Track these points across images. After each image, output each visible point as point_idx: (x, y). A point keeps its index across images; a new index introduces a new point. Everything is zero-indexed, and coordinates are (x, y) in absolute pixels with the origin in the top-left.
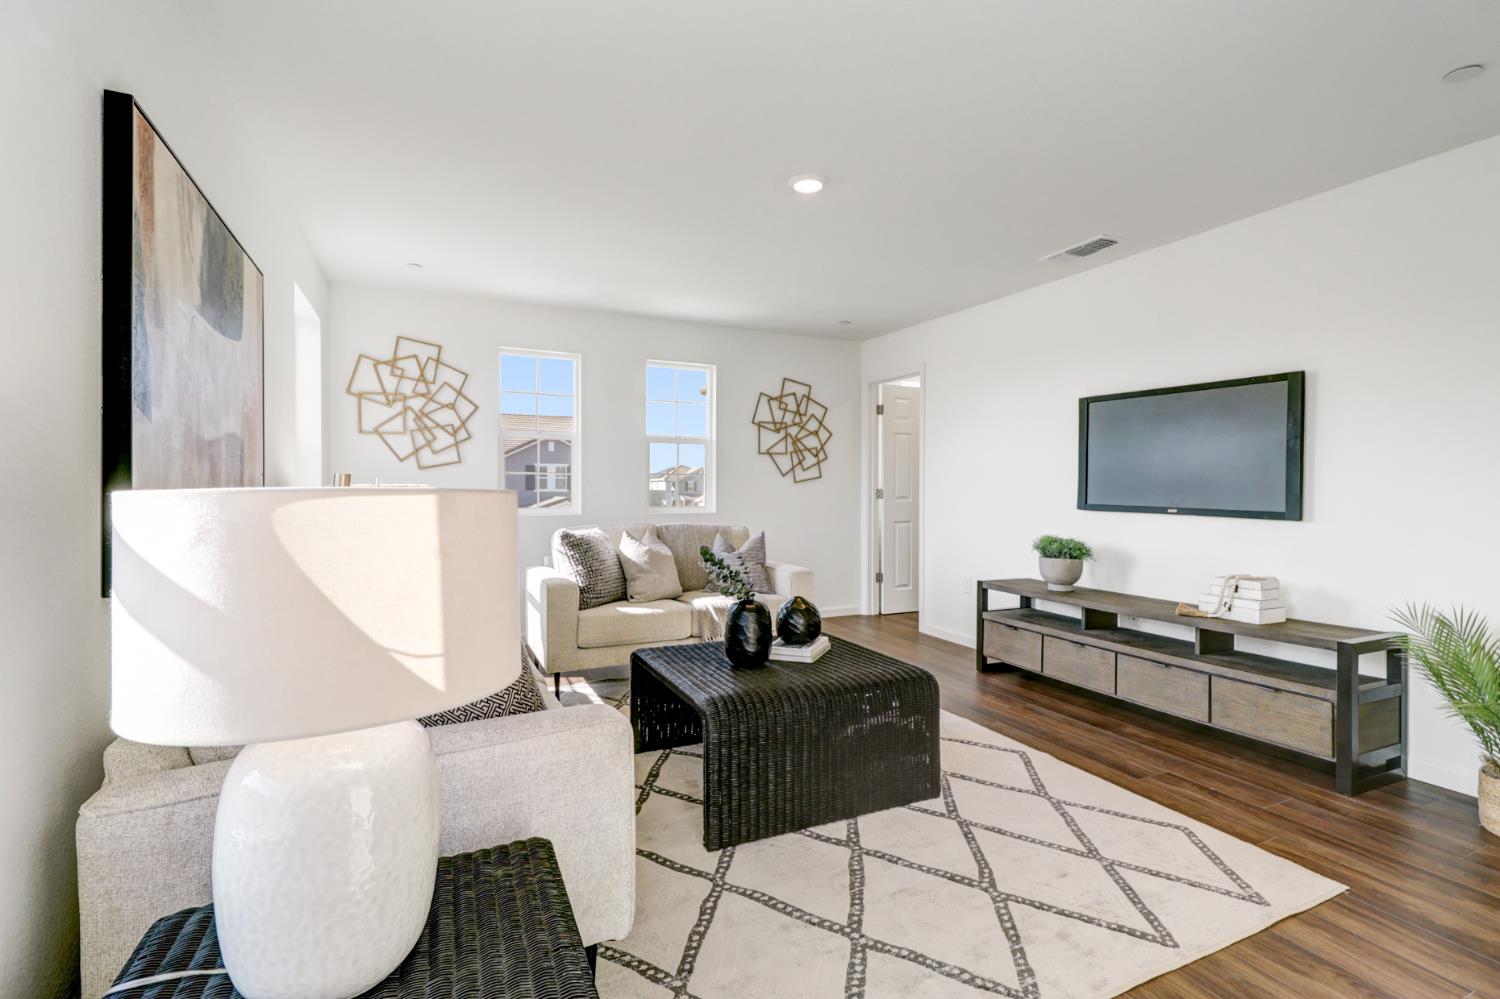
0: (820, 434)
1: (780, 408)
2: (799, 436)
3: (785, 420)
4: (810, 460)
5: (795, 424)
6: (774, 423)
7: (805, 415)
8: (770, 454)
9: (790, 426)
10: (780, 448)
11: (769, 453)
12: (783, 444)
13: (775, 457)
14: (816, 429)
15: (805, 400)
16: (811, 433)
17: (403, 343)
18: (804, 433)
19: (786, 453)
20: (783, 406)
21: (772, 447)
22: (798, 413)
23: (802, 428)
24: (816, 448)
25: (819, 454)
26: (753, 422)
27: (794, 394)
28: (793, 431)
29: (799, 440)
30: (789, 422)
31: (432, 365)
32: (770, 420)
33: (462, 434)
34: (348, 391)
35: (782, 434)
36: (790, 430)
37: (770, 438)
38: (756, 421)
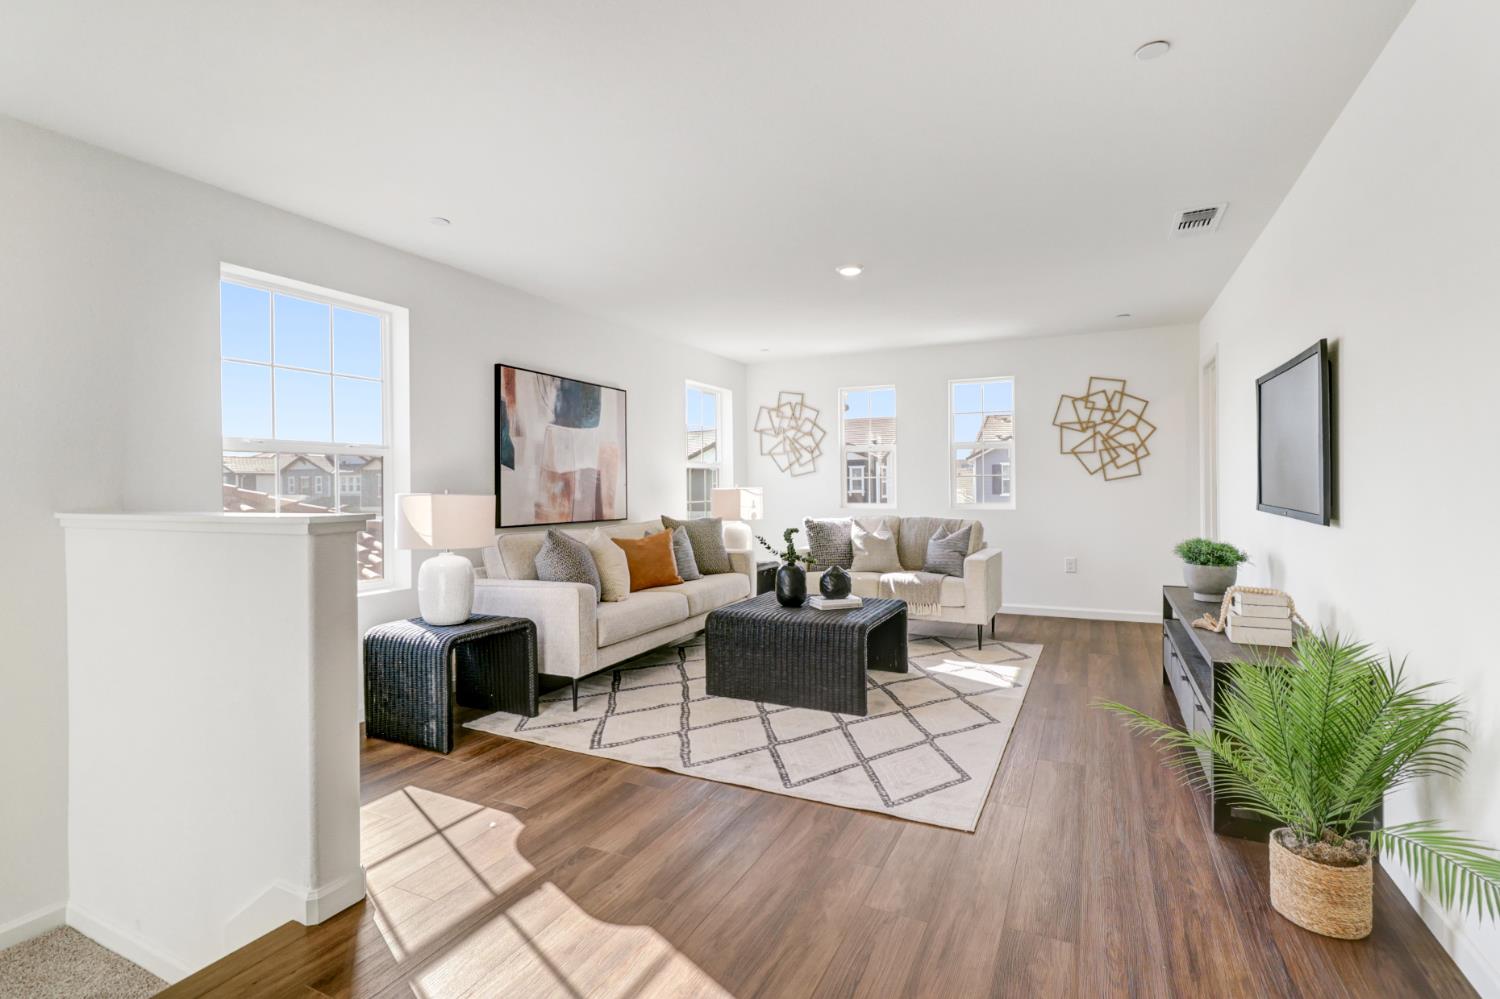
0: (1138, 429)
1: (1086, 407)
2: (1112, 433)
3: (1092, 419)
4: (1125, 456)
5: (1105, 422)
6: (1080, 423)
7: (1118, 411)
8: (1075, 454)
9: (1100, 424)
10: (1089, 446)
11: (1073, 452)
12: (1091, 442)
13: (1079, 455)
14: (1133, 423)
15: (1118, 396)
16: (1126, 429)
17: (783, 395)
18: (1117, 430)
19: (1094, 452)
20: (1090, 405)
21: (1077, 447)
22: (1109, 409)
23: (1115, 425)
24: (1133, 445)
25: (1139, 451)
26: (1054, 424)
27: (1104, 392)
28: (1104, 429)
29: (1112, 438)
30: (1098, 421)
31: (798, 408)
32: (1076, 420)
33: (816, 453)
34: (755, 430)
35: (1090, 433)
36: (1098, 429)
37: (1073, 438)
38: (1058, 422)
